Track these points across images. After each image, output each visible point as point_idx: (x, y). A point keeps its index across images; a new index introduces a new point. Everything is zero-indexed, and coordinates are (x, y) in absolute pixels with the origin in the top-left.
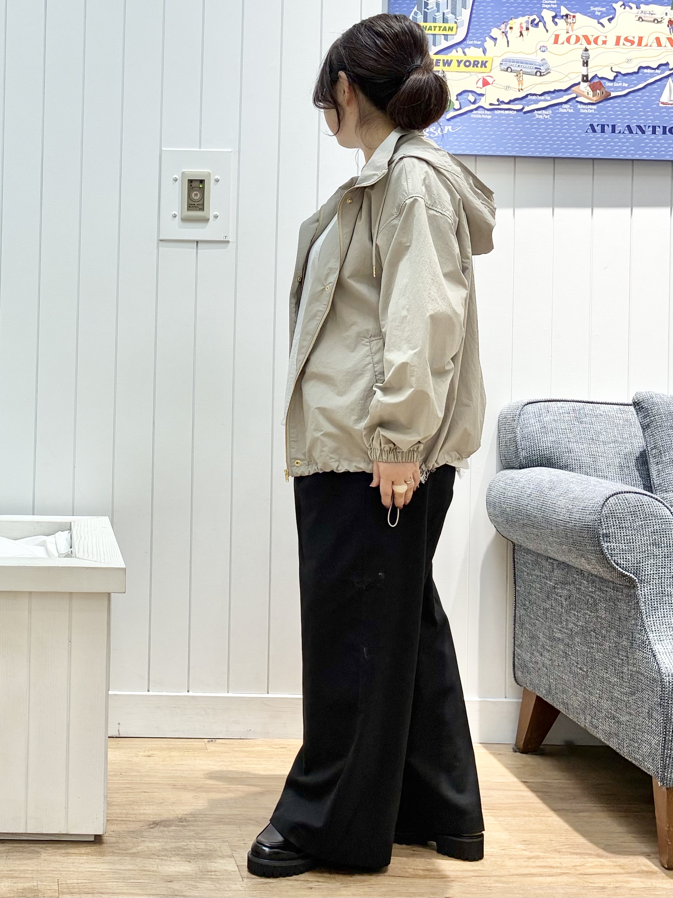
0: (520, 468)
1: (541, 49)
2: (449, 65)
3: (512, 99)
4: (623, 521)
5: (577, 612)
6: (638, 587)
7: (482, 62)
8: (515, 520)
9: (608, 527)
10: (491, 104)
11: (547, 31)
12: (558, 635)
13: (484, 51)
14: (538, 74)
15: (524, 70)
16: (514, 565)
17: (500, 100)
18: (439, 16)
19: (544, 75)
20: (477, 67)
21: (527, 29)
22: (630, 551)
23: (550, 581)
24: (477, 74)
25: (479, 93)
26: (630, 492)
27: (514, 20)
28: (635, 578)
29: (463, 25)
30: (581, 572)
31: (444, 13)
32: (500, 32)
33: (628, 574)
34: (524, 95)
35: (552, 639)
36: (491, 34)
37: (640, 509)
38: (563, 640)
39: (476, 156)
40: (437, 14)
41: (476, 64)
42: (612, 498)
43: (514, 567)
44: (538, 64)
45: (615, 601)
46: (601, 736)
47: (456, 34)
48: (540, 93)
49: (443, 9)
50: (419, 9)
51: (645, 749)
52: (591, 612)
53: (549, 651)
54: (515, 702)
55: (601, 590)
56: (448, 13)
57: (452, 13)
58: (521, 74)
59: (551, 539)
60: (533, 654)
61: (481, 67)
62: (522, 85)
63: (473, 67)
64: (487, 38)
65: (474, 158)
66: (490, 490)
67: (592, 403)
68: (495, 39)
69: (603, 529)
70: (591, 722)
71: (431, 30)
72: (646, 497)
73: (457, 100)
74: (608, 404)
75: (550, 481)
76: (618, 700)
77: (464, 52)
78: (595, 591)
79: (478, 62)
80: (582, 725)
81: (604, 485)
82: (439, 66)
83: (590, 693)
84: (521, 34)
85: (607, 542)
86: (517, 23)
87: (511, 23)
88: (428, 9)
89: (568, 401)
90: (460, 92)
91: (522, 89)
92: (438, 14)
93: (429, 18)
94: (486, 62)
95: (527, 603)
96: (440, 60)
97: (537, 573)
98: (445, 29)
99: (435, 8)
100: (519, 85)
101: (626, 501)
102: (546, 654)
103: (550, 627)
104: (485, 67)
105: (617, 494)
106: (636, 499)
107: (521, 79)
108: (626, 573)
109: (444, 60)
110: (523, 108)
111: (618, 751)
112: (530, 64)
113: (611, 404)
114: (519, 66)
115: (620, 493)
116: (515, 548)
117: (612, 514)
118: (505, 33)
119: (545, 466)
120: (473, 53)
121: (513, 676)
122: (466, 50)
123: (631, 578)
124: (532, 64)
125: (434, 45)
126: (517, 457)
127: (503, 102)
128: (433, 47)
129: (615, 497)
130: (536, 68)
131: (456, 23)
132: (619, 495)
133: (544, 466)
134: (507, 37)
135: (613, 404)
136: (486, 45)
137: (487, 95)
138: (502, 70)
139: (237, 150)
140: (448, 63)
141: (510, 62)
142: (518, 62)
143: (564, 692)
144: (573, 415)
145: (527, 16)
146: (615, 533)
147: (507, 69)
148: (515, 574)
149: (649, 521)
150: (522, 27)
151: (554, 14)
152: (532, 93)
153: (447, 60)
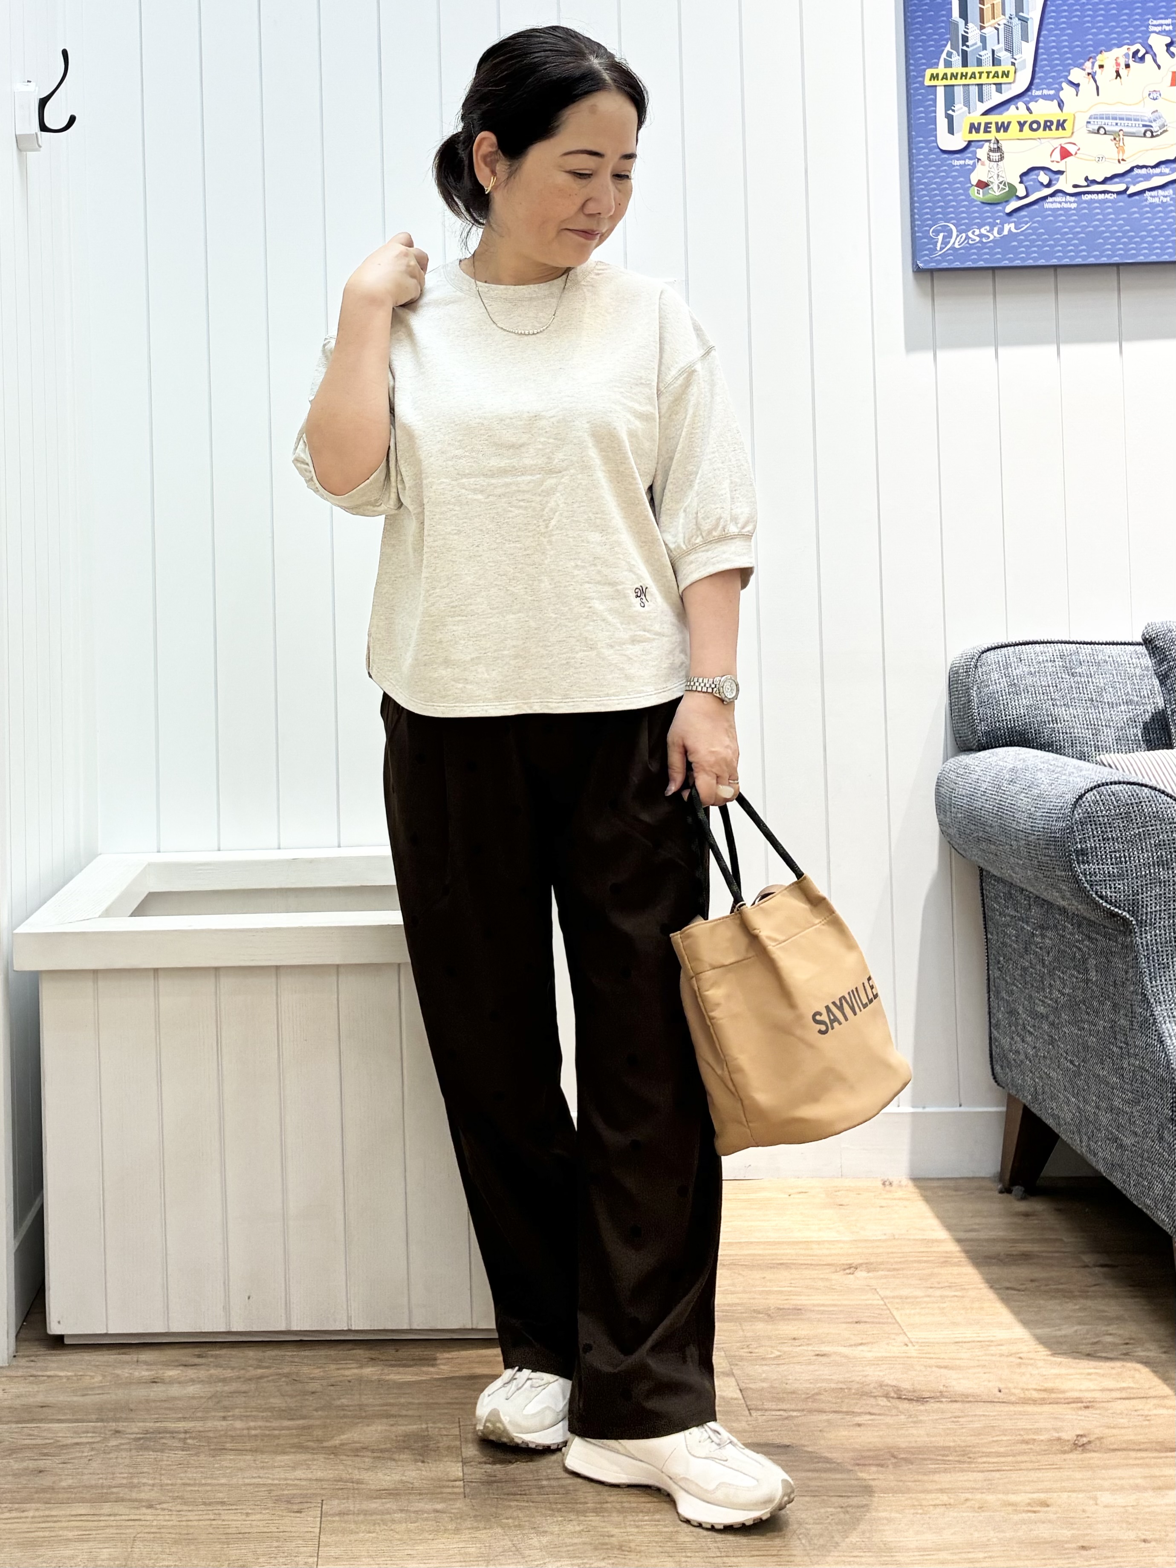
0: (980, 750)
1: (1151, 96)
2: (1006, 130)
3: (1109, 176)
4: (1109, 829)
5: (1062, 973)
6: (1136, 933)
7: (1058, 121)
8: (969, 831)
9: (1083, 840)
10: (1075, 186)
11: (1159, 67)
12: (1041, 1009)
13: (1061, 105)
14: (1149, 134)
15: (1126, 129)
16: (983, 900)
17: (1090, 178)
18: (986, 55)
19: (1157, 136)
20: (1050, 129)
21: (1127, 66)
22: (1121, 876)
23: (1028, 925)
24: (1051, 141)
25: (1055, 169)
26: (1120, 783)
27: (1105, 54)
28: (1131, 919)
29: (1025, 67)
30: (1063, 911)
31: (993, 51)
32: (1084, 73)
33: (1120, 912)
34: (1128, 168)
35: (1034, 1014)
36: (1070, 78)
37: (1136, 808)
38: (1047, 1018)
39: (1055, 267)
40: (982, 53)
41: (1048, 125)
42: (1091, 793)
43: (983, 904)
44: (1146, 119)
45: (1107, 954)
46: (1101, 1168)
47: (1014, 81)
48: (1153, 164)
49: (991, 44)
50: (955, 47)
51: (1158, 1189)
52: (1079, 972)
53: (1031, 1033)
54: (997, 1112)
55: (1090, 938)
56: (1000, 50)
57: (1006, 50)
58: (1121, 137)
59: (1012, 860)
60: (1012, 1038)
61: (1057, 129)
62: (1124, 152)
63: (1044, 129)
64: (1064, 85)
65: (1052, 271)
66: (938, 785)
67: (1091, 643)
68: (1078, 85)
69: (1076, 843)
70: (1088, 1146)
71: (975, 78)
72: (1146, 790)
73: (1021, 182)
74: (1117, 644)
75: (1012, 770)
76: (1120, 1112)
77: (1028, 109)
78: (1083, 941)
79: (1052, 122)
80: (1079, 1152)
81: (1084, 773)
82: (990, 132)
83: (1085, 1101)
84: (1118, 75)
85: (1083, 862)
86: (1110, 58)
87: (1101, 59)
88: (968, 46)
89: (1053, 643)
90: (1025, 170)
91: (1123, 160)
92: (985, 52)
93: (971, 59)
94: (1065, 121)
95: (1002, 959)
96: (991, 123)
97: (1013, 913)
98: (996, 75)
99: (979, 44)
100: (1119, 153)
101: (1112, 797)
102: (1029, 1039)
103: (1030, 996)
104: (1064, 129)
105: (1099, 786)
106: (1130, 793)
107: (1121, 144)
108: (1116, 910)
109: (997, 123)
110: (1127, 189)
111: (1124, 1192)
112: (1135, 120)
113: (1121, 644)
114: (1117, 124)
115: (1103, 785)
116: (982, 873)
117: (1089, 819)
118: (1092, 75)
119: (1019, 746)
120: (1044, 110)
121: (990, 1073)
122: (1031, 105)
123: (1124, 919)
124: (1138, 120)
125: (981, 100)
126: (974, 732)
127: (1094, 182)
128: (979, 103)
129: (1095, 791)
130: (1144, 126)
131: (1013, 64)
132: (1102, 788)
133: (1015, 746)
134: (1095, 81)
135: (1125, 644)
136: (1062, 94)
137: (1068, 173)
138: (1090, 132)
139: (684, 279)
140: (1004, 127)
141: (1102, 118)
142: (1116, 119)
143: (1053, 1098)
144: (1061, 664)
145: (1126, 47)
146: (1096, 848)
147: (1098, 130)
148: (984, 914)
149: (1150, 828)
150: (1118, 64)
151: (1168, 40)
152: (1141, 164)
153: (1003, 123)
